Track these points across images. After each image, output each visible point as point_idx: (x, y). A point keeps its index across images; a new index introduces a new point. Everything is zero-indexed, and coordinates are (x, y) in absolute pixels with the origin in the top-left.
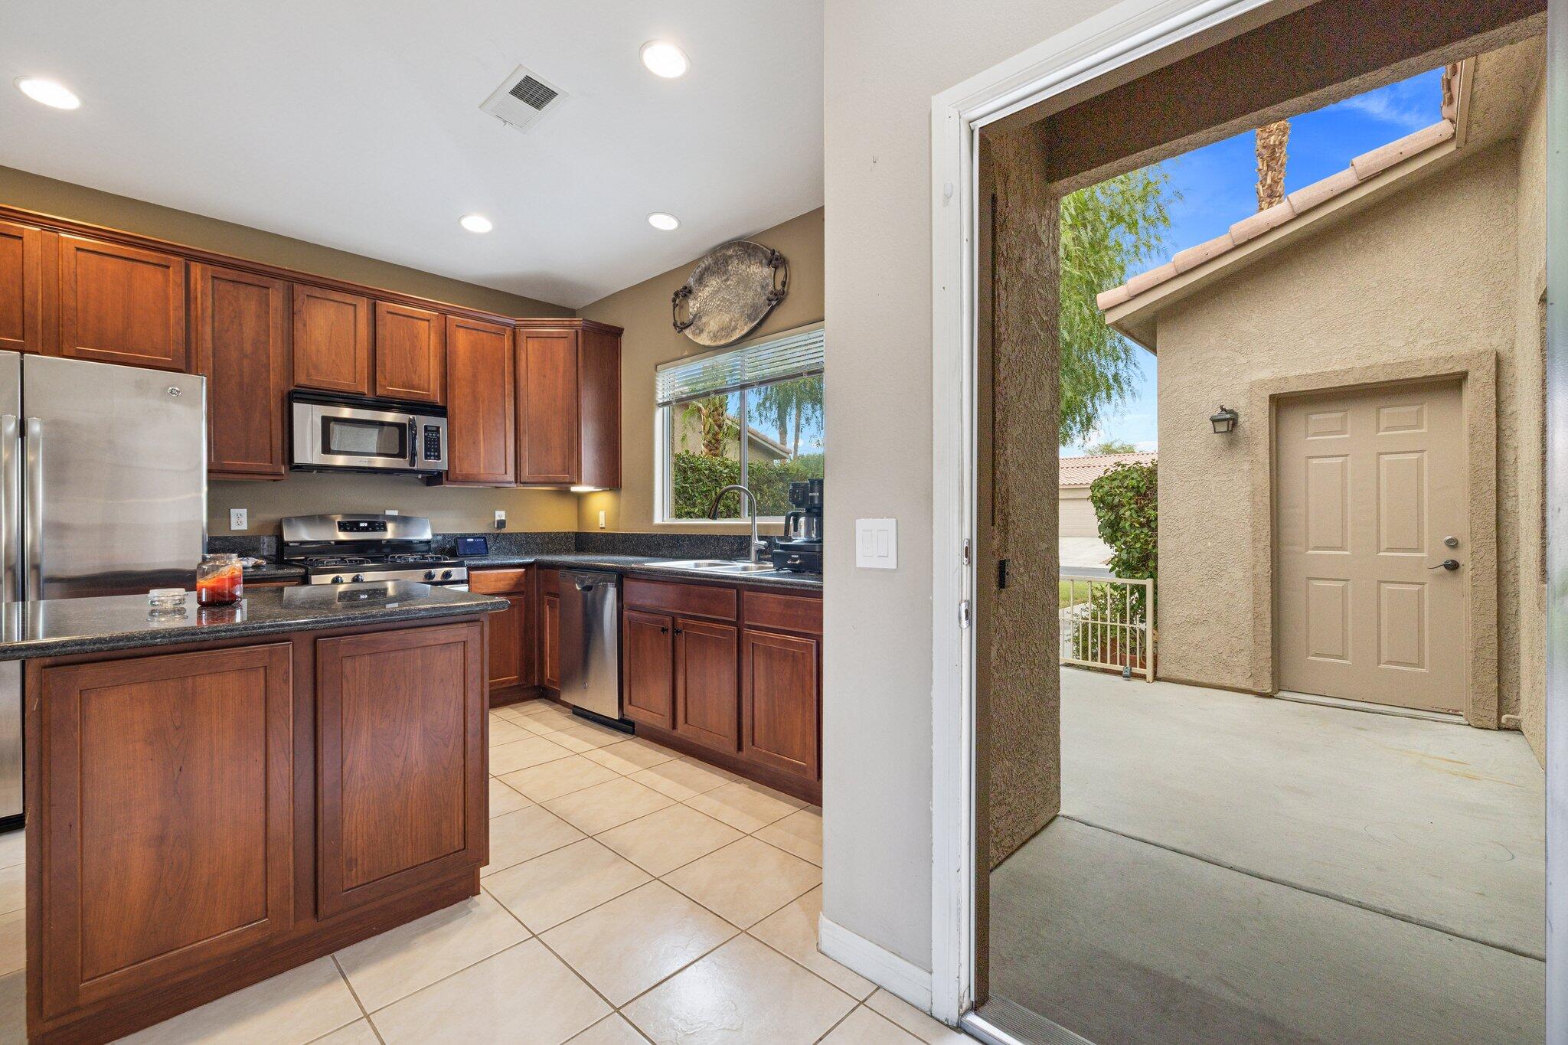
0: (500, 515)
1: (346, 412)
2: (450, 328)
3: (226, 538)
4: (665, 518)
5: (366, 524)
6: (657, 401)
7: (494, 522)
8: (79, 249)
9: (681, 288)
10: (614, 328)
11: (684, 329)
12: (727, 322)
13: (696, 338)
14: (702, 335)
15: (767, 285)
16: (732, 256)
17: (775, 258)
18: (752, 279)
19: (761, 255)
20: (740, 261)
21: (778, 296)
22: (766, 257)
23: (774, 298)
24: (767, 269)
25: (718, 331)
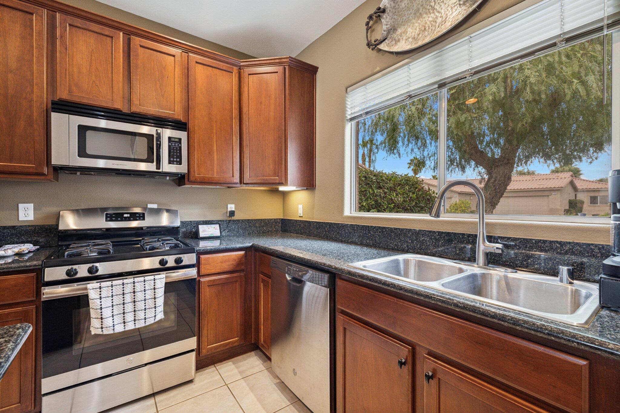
0: (231, 207)
1: (103, 123)
2: (192, 64)
3: (14, 227)
4: (352, 211)
5: (129, 215)
6: (346, 117)
7: (227, 212)
9: (374, 11)
10: (312, 66)
11: (378, 44)
12: (430, 22)
13: (392, 47)
14: (398, 44)
25: (418, 34)
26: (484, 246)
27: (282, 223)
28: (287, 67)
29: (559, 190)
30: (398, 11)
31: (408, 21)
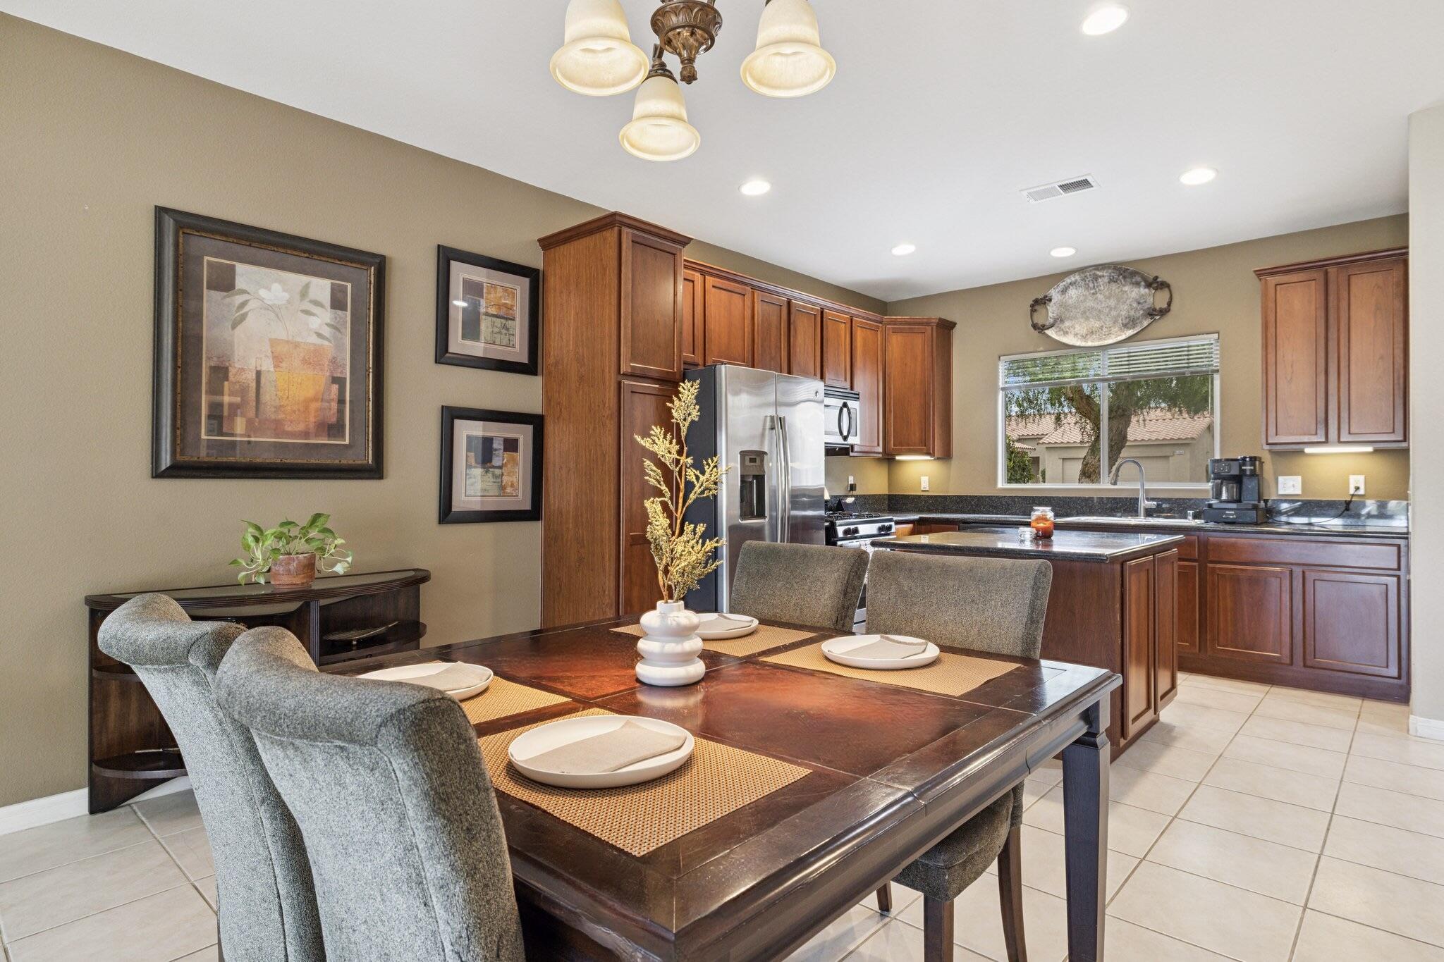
0: (851, 480)
2: (855, 328)
4: (1003, 483)
6: (1000, 386)
7: (849, 486)
8: (713, 286)
9: (1041, 296)
10: (951, 322)
11: (1045, 330)
12: (1097, 328)
13: (1060, 337)
14: (1067, 336)
15: (1145, 302)
16: (1103, 276)
17: (1158, 282)
18: (1125, 295)
19: (1138, 279)
20: (1112, 280)
21: (1163, 312)
22: (1145, 281)
23: (1155, 314)
24: (1147, 290)
25: (1087, 335)
26: (1144, 504)
27: (889, 500)
28: (935, 327)
29: (1188, 444)
30: (1065, 306)
31: (1075, 318)
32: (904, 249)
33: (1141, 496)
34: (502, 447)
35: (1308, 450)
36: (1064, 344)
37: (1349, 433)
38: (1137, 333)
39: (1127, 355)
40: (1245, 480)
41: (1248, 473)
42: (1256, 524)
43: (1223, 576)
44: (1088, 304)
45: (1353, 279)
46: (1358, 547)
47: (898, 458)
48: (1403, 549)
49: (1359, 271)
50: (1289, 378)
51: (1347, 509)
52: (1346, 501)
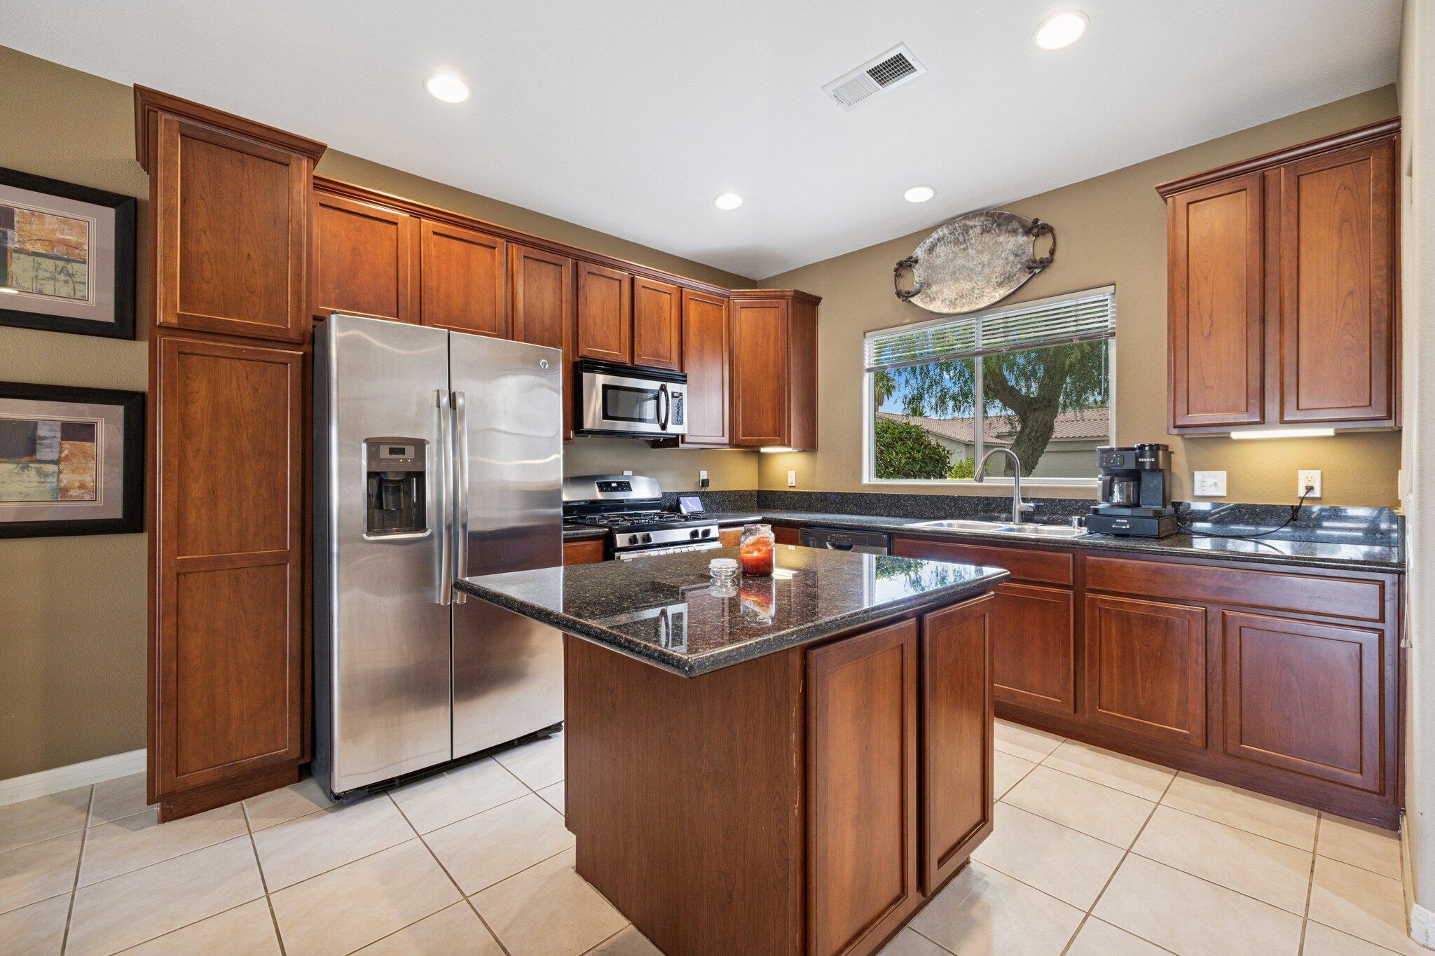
0: (704, 475)
2: (685, 300)
4: (871, 478)
5: (615, 485)
6: (865, 367)
7: (701, 481)
8: (435, 233)
9: (904, 258)
10: (815, 297)
11: (910, 297)
12: (968, 290)
13: (927, 305)
14: (934, 302)
15: (1024, 253)
16: (975, 226)
17: (1038, 226)
18: (1000, 247)
19: (1015, 224)
20: (985, 231)
21: (1045, 264)
22: (1023, 226)
23: (1037, 266)
24: (1025, 238)
25: (956, 299)
26: (1019, 506)
27: (758, 496)
28: (790, 301)
30: (933, 267)
31: (943, 281)
32: (729, 202)
33: (1017, 497)
34: (59, 435)
35: (1236, 435)
36: (931, 312)
37: (1298, 409)
38: (1014, 292)
39: (1003, 321)
40: (1145, 477)
41: (1148, 467)
42: (1158, 538)
43: (1108, 611)
44: (958, 263)
45: (1305, 182)
46: (1310, 581)
47: (763, 450)
48: (1389, 589)
49: (1315, 167)
50: (1206, 332)
51: (1294, 518)
52: (1292, 506)
